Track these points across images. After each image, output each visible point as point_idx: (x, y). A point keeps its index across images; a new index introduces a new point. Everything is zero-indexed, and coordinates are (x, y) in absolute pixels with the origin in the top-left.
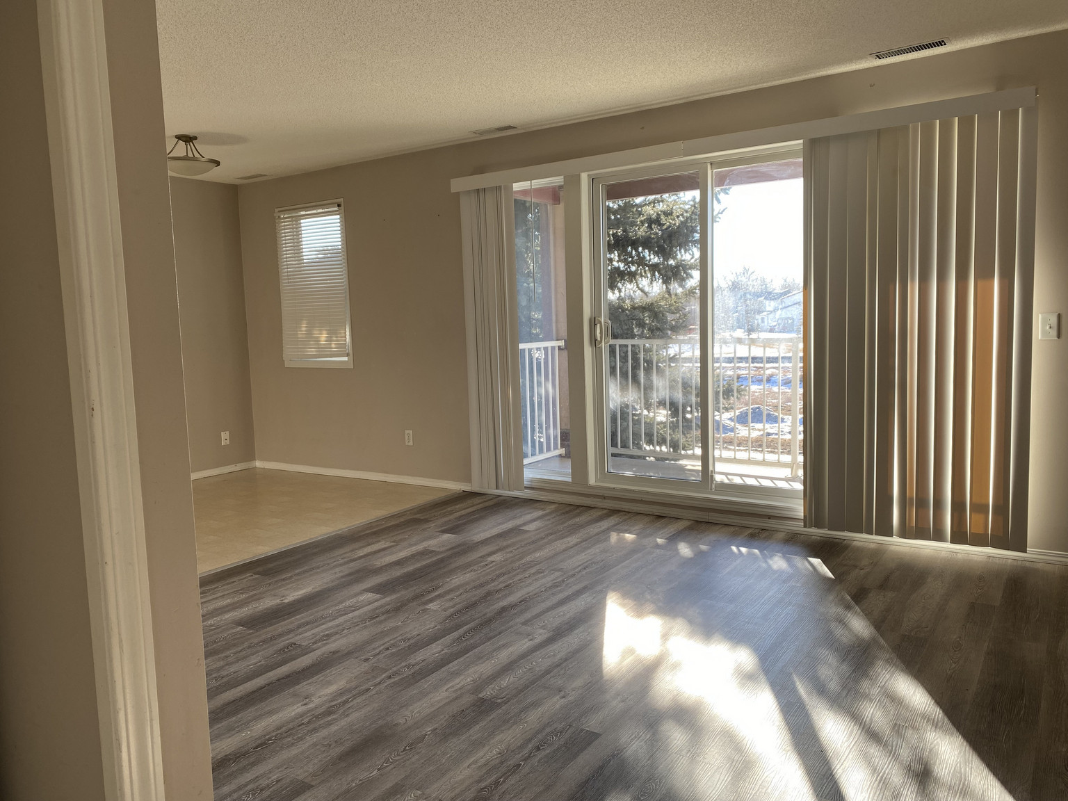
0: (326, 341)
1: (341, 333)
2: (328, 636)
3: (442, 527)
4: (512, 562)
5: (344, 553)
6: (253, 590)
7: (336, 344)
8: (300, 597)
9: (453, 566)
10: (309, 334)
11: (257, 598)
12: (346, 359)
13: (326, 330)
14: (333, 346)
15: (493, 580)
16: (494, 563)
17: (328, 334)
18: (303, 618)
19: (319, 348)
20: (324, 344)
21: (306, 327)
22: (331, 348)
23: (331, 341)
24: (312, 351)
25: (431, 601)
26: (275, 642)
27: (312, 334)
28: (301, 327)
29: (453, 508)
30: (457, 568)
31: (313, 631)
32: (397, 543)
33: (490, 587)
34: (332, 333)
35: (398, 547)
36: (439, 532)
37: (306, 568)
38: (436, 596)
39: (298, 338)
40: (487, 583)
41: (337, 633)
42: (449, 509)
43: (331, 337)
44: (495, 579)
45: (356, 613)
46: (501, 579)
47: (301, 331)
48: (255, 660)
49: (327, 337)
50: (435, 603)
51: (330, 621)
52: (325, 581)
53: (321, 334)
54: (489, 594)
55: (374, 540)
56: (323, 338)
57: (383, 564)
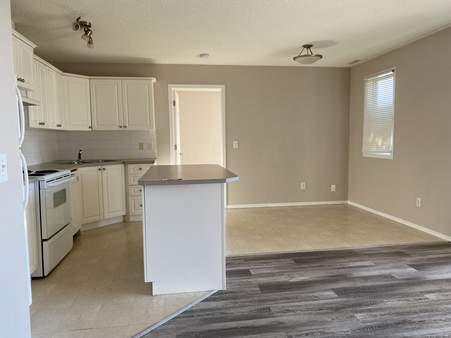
0: (381, 144)
1: (388, 140)
2: (288, 311)
3: (413, 262)
4: (441, 304)
5: (343, 262)
6: (284, 269)
7: (385, 146)
8: (299, 281)
9: (397, 292)
10: (374, 140)
11: (280, 274)
12: (390, 154)
13: (382, 138)
14: (384, 147)
15: (415, 313)
16: (426, 300)
17: (382, 140)
18: (288, 294)
19: (377, 148)
20: (380, 146)
21: (373, 137)
22: (383, 148)
23: (383, 144)
24: (374, 149)
25: (361, 311)
26: (263, 303)
27: (375, 140)
28: (370, 137)
29: (432, 251)
30: (398, 294)
31: (284, 305)
32: (377, 265)
33: (408, 317)
34: (384, 140)
35: (375, 268)
36: (409, 265)
37: (318, 264)
38: (367, 310)
39: (369, 142)
40: (409, 313)
41: (294, 311)
42: (428, 251)
43: (383, 142)
44: (417, 313)
45: (315, 302)
46: (422, 314)
47: (371, 138)
48: (245, 310)
49: (382, 142)
50: (362, 314)
51: (298, 302)
52: (319, 276)
53: (379, 140)
54: (404, 322)
55: (366, 259)
56: (380, 143)
57: (357, 276)
